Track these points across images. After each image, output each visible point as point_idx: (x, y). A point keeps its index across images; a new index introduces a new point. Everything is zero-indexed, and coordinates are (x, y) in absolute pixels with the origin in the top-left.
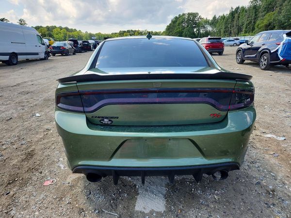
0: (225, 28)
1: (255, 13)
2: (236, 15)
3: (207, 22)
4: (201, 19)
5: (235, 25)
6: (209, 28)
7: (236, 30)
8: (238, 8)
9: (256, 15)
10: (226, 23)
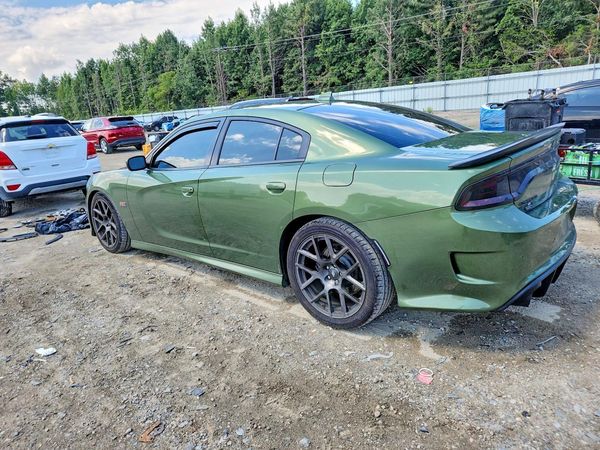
0: (79, 101)
1: (132, 72)
2: (95, 76)
3: (28, 89)
4: (10, 81)
5: (98, 95)
6: (40, 102)
7: (104, 104)
8: (91, 63)
9: (134, 77)
10: (77, 92)
